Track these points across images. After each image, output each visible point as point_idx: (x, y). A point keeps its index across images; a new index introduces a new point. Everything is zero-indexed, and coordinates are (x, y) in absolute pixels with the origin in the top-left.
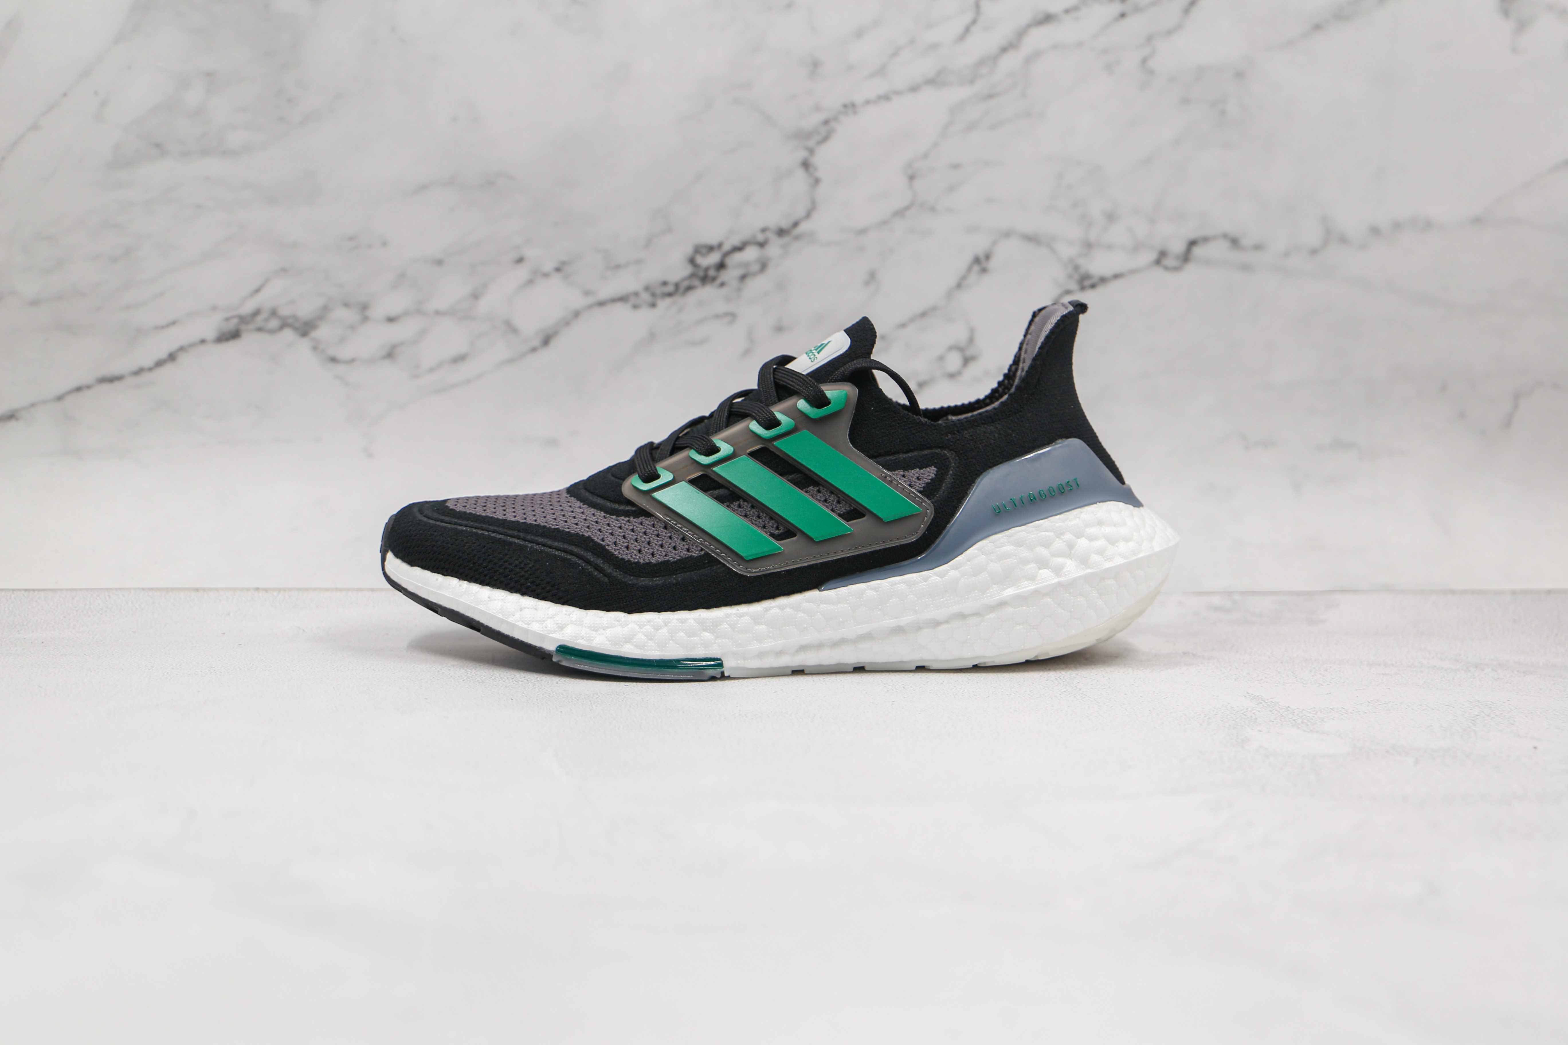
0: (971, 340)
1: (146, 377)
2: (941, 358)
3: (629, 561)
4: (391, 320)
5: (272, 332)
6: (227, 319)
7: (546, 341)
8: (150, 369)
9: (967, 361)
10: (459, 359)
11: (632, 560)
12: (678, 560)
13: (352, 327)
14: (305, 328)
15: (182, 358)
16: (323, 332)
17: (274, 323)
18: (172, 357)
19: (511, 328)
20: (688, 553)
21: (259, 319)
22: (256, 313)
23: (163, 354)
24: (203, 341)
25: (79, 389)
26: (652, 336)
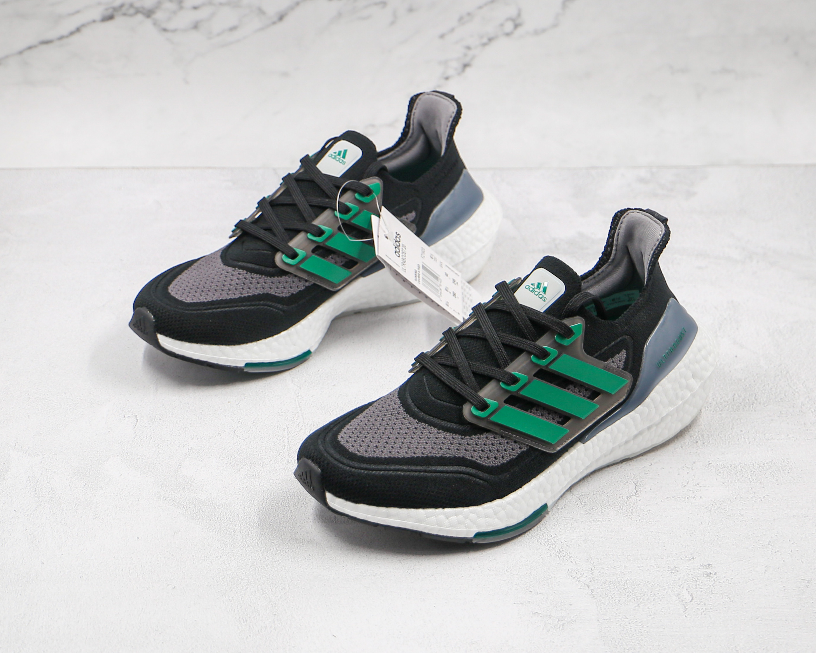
0: (519, 15)
1: (65, 41)
2: (502, 25)
3: (492, 466)
4: (195, 8)
5: (131, 15)
6: (107, 9)
7: (281, 18)
8: (67, 37)
9: (516, 26)
10: (233, 29)
11: (494, 465)
12: (517, 456)
13: (174, 13)
14: (149, 13)
15: (84, 31)
16: (159, 15)
17: (132, 11)
18: (78, 30)
19: (261, 11)
20: (521, 450)
21: (124, 10)
22: (122, 6)
23: (73, 28)
24: (94, 21)
25: (30, 48)
26: (340, 15)
